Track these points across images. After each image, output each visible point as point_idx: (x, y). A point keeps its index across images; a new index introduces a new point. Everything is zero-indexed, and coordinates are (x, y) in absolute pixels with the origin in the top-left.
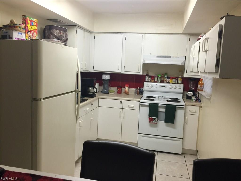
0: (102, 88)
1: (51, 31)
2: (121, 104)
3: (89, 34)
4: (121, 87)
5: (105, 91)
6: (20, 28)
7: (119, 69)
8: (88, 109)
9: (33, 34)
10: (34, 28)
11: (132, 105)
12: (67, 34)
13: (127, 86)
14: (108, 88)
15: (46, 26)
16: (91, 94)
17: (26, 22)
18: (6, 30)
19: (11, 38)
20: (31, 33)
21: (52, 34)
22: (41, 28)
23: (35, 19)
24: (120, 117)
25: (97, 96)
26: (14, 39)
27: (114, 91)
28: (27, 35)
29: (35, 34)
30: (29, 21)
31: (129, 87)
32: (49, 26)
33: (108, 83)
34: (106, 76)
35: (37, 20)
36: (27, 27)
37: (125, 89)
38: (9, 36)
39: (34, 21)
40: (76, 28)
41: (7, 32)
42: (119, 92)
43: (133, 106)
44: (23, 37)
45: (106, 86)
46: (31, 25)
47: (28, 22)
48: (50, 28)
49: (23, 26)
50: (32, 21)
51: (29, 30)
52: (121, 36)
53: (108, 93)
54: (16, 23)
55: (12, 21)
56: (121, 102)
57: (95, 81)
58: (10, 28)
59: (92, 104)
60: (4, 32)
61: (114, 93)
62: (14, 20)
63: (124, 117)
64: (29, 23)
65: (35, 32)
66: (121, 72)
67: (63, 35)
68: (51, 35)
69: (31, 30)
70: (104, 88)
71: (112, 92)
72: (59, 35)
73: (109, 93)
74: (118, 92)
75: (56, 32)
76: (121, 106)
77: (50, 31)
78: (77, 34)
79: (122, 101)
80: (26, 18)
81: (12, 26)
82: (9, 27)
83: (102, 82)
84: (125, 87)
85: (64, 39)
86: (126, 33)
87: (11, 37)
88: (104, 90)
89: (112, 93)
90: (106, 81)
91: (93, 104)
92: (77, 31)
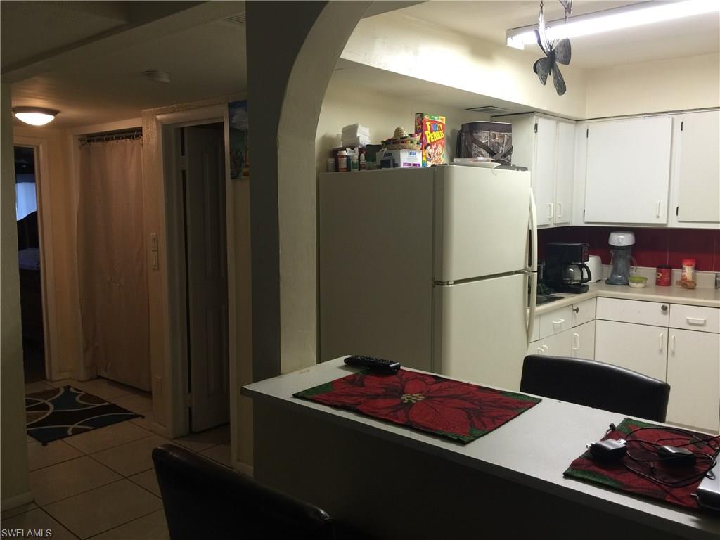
0: (608, 269)
1: (474, 134)
2: (665, 314)
3: (570, 127)
4: (670, 268)
5: (617, 280)
6: (412, 142)
7: (660, 215)
8: (563, 320)
9: (435, 149)
10: (438, 135)
11: (700, 319)
12: (510, 137)
13: (688, 265)
14: (628, 270)
15: (463, 126)
16: (574, 284)
17: (422, 127)
18: (389, 149)
19: (396, 165)
20: (431, 148)
21: (475, 141)
22: (453, 132)
23: (440, 117)
24: (661, 351)
25: (591, 291)
26: (402, 166)
27: (646, 279)
28: (424, 154)
29: (440, 148)
30: (428, 124)
31: (697, 268)
32: (470, 124)
33: (628, 256)
34: (621, 237)
35: (444, 118)
36: (425, 136)
37: (683, 274)
38: (394, 161)
39: (439, 120)
40: (535, 117)
41: (391, 154)
42: (663, 283)
43: (702, 323)
44: (418, 159)
45: (621, 264)
46: (431, 132)
47: (426, 125)
48: (472, 128)
49: (418, 138)
50: (434, 123)
51: (429, 142)
52: (667, 120)
53: (628, 284)
54: (406, 133)
55: (398, 131)
56: (664, 308)
57: (585, 249)
58: (395, 146)
59: (574, 310)
60: (386, 155)
61: (645, 283)
62: (403, 128)
63: (673, 353)
64: (429, 127)
65: (440, 145)
66: (666, 224)
67: (501, 141)
68: (474, 145)
69: (432, 141)
70: (615, 271)
71: (638, 282)
72: (491, 142)
73: (630, 284)
74: (659, 283)
75: (484, 137)
76: (662, 319)
77: (472, 134)
78: (536, 132)
79: (668, 305)
80: (423, 119)
81: (397, 142)
82: (394, 143)
83: (608, 254)
84: (681, 268)
85: (503, 150)
86: (682, 111)
87: (396, 162)
88: (615, 276)
89: (640, 285)
90: (621, 251)
91: (577, 310)
92: (536, 125)
